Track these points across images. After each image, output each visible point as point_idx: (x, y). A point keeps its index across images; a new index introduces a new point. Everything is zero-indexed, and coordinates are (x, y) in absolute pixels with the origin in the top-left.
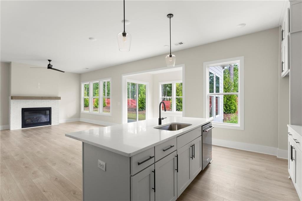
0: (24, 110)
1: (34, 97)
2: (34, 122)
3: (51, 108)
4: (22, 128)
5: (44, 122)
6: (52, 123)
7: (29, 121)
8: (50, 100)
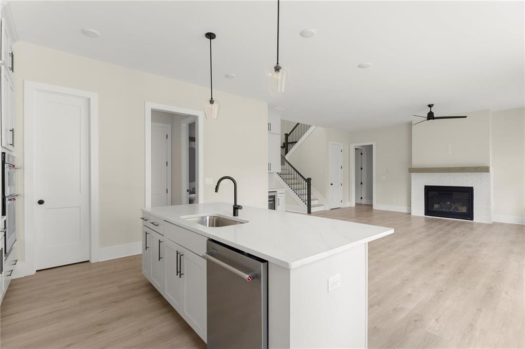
0: (428, 189)
1: (436, 168)
2: (444, 210)
3: (472, 188)
4: (425, 215)
5: (460, 212)
6: (474, 218)
7: (437, 207)
8: (470, 173)
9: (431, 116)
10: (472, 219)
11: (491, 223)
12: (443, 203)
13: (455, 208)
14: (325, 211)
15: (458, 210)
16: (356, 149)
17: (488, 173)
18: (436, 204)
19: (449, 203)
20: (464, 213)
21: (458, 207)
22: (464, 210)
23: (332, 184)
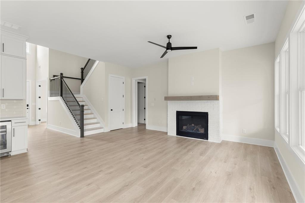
0: (179, 114)
2: (189, 131)
3: (208, 113)
4: (177, 135)
5: (200, 132)
6: (209, 138)
7: (185, 128)
8: (206, 101)
9: (169, 47)
10: (207, 139)
11: (220, 142)
12: (189, 125)
13: (196, 130)
14: (104, 133)
15: (199, 131)
16: (138, 83)
17: (218, 101)
18: (184, 126)
19: (193, 125)
20: (202, 134)
21: (199, 128)
22: (202, 131)
23: (112, 110)
